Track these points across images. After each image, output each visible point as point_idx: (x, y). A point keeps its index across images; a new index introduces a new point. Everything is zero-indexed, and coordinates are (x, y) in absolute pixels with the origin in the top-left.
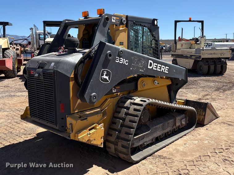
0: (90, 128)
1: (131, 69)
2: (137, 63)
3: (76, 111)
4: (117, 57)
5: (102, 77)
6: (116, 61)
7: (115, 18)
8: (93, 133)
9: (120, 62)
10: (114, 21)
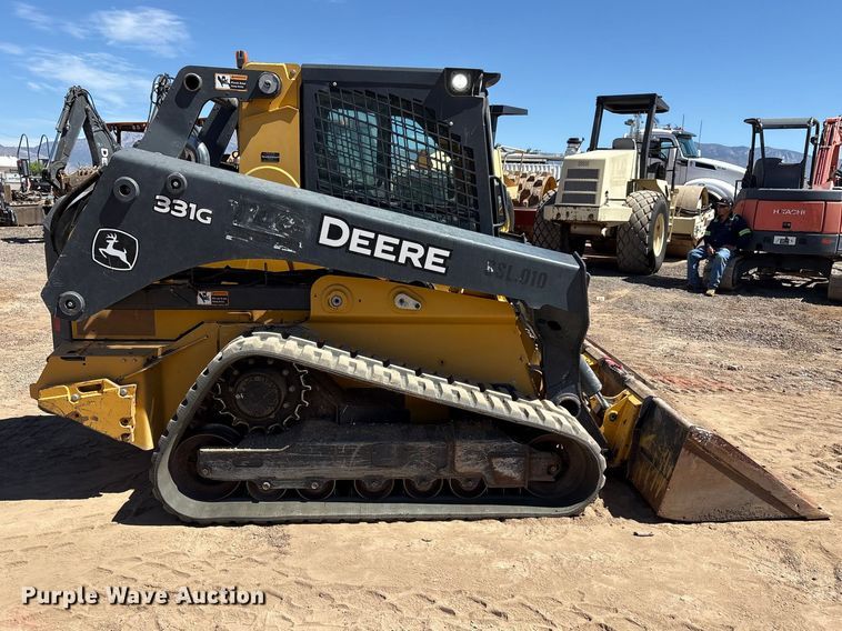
0: (81, 384)
1: (229, 237)
2: (258, 221)
3: (89, 337)
4: (158, 197)
5: (101, 250)
6: (156, 208)
7: (228, 77)
8: (90, 401)
9: (173, 213)
10: (226, 87)
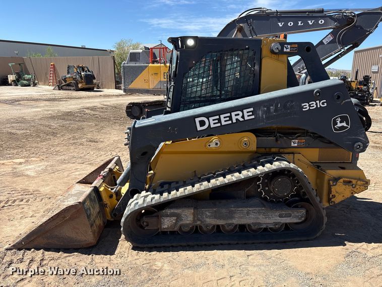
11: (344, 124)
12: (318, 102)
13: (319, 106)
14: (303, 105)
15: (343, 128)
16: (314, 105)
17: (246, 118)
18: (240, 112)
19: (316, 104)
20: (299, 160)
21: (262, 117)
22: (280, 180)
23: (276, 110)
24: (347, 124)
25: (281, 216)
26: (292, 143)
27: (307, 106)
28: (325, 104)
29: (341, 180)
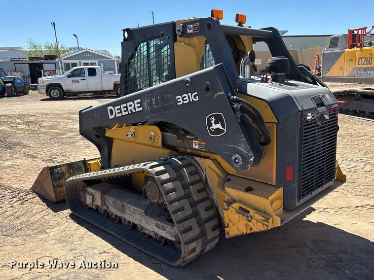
11: (219, 126)
12: (190, 94)
13: (191, 101)
14: (177, 97)
15: (218, 131)
16: (187, 98)
17: (138, 110)
18: (131, 103)
19: (189, 98)
20: (209, 167)
21: (148, 109)
22: (149, 183)
23: (157, 103)
24: (223, 126)
25: (157, 226)
26: (194, 145)
27: (181, 100)
28: (197, 97)
29: (235, 205)
